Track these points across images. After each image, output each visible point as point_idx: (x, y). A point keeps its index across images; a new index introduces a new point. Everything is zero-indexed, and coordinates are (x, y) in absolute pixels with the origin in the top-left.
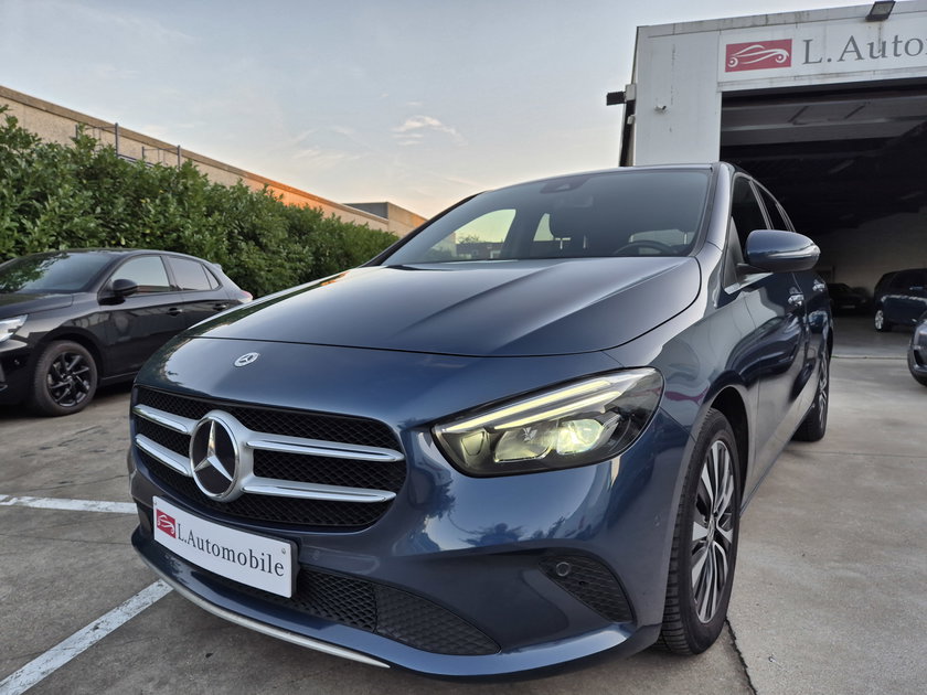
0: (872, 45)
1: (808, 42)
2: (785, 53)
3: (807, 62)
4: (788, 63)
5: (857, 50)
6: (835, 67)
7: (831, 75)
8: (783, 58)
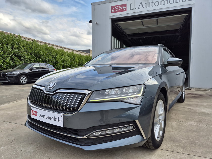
0: (146, 4)
1: (130, 4)
2: (125, 7)
3: (130, 10)
4: (126, 10)
6: (137, 10)
7: (136, 12)
8: (124, 8)
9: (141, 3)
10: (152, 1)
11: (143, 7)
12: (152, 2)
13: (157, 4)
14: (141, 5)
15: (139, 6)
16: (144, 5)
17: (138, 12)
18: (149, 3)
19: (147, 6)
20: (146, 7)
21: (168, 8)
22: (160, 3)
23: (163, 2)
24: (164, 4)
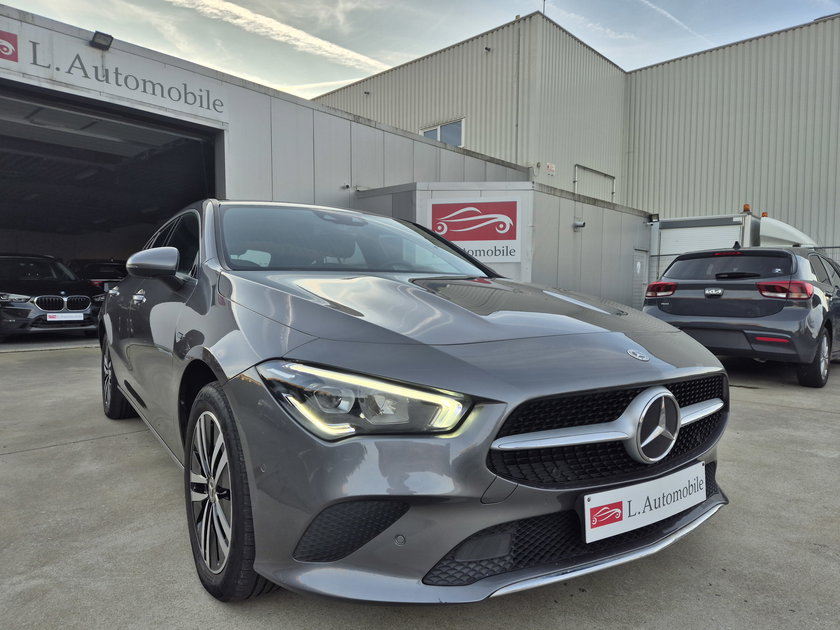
0: (96, 68)
1: (35, 44)
2: (11, 47)
3: (35, 63)
4: (14, 57)
5: (83, 68)
6: (62, 76)
7: (60, 83)
8: (8, 51)
9: (78, 57)
10: (117, 69)
11: (86, 76)
12: (117, 73)
13: (132, 83)
14: (77, 64)
15: (72, 66)
16: (91, 72)
17: (67, 85)
18: (107, 71)
19: (100, 77)
20: (97, 78)
21: (166, 109)
22: (141, 84)
23: (149, 87)
24: (154, 94)
